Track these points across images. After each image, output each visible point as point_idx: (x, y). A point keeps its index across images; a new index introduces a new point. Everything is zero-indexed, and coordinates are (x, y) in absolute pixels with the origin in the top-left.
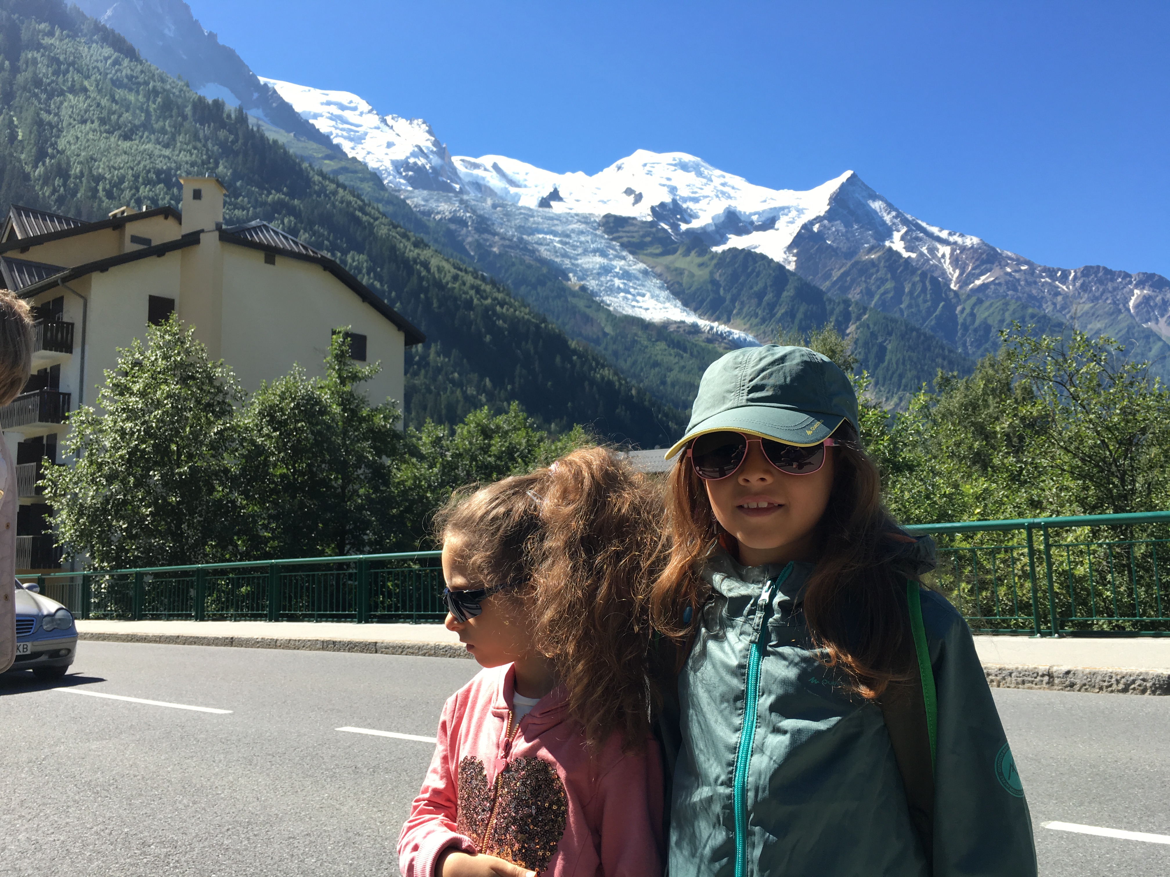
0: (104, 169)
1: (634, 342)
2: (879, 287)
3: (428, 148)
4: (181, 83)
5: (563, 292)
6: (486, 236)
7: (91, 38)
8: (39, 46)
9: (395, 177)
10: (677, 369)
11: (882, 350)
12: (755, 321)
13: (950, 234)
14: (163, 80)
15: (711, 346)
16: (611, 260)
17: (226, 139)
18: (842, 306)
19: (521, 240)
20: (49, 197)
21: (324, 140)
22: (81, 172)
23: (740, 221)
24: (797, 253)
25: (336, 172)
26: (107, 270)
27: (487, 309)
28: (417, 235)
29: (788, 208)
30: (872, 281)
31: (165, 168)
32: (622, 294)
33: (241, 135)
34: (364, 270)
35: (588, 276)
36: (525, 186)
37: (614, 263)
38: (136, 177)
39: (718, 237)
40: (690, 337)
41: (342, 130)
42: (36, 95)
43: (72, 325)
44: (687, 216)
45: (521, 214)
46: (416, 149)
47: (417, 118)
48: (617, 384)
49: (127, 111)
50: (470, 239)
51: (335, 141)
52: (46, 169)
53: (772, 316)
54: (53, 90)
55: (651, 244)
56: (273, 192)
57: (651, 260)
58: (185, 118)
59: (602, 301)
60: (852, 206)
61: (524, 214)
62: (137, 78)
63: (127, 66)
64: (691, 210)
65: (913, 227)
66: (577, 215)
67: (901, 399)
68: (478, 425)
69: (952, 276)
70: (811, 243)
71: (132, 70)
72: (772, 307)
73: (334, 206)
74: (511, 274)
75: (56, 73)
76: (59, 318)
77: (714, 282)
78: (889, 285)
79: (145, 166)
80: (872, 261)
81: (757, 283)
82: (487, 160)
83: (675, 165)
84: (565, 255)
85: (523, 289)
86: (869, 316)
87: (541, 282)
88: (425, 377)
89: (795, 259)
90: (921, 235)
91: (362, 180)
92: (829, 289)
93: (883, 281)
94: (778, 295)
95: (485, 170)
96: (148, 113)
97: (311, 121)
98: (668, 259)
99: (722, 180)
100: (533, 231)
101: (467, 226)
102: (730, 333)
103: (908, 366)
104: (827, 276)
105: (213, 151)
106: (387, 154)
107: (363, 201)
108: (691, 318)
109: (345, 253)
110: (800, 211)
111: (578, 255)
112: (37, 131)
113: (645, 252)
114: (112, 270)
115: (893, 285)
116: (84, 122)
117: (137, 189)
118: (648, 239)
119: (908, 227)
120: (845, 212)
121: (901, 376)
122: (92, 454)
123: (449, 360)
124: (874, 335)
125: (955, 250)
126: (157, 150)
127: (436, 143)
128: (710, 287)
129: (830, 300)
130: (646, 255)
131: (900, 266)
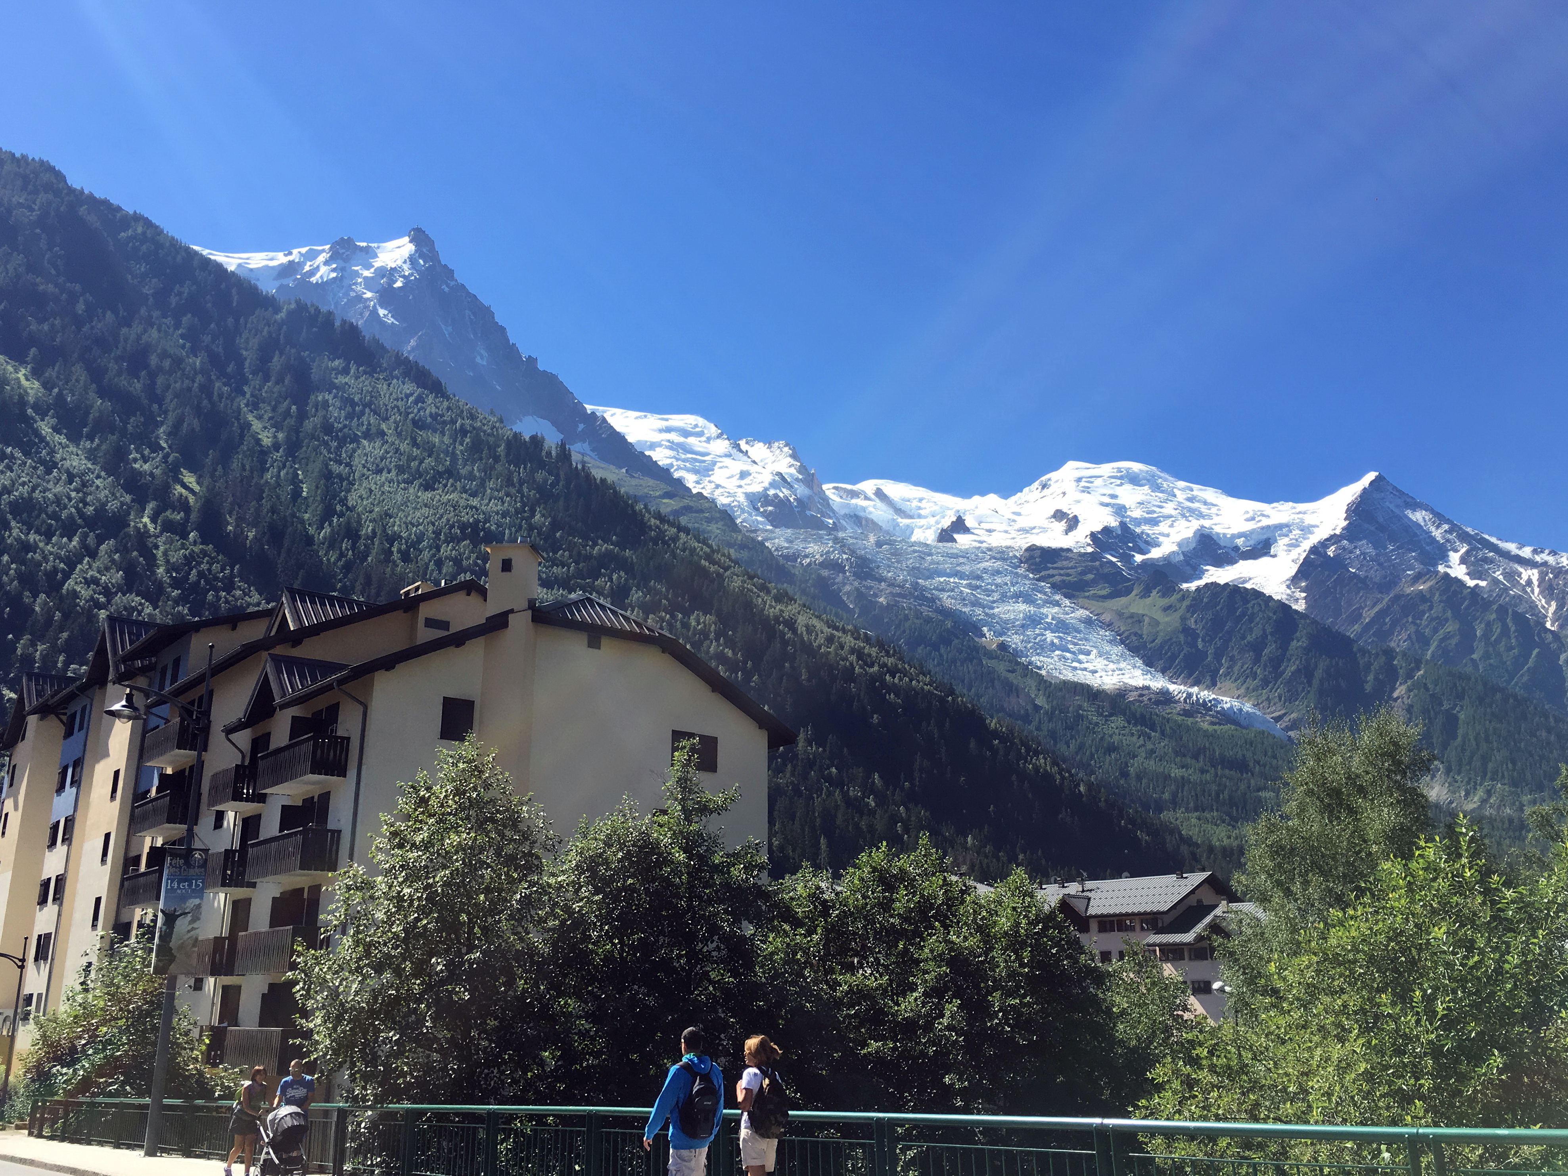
0: (400, 526)
1: (1079, 718)
2: (1435, 631)
3: (791, 475)
4: (494, 419)
5: (976, 653)
6: (869, 583)
7: (391, 373)
8: (331, 387)
9: (750, 514)
10: (1144, 755)
11: (1451, 723)
12: (1252, 683)
13: (1535, 552)
14: (473, 417)
15: (1190, 720)
16: (1039, 607)
17: (545, 481)
18: (1382, 659)
19: (915, 586)
20: (335, 563)
21: (663, 474)
22: (373, 530)
23: (1220, 548)
24: (1307, 586)
25: (677, 513)
26: (393, 668)
27: (873, 679)
28: (779, 586)
29: (1287, 525)
30: (1424, 623)
31: (471, 520)
32: (1057, 652)
33: (562, 474)
34: (712, 636)
35: (1008, 629)
36: (920, 516)
37: (1044, 610)
38: (437, 533)
39: (1188, 570)
40: (1160, 710)
41: (684, 461)
42: (326, 444)
43: (348, 739)
44: (1145, 544)
45: (915, 551)
46: (777, 478)
47: (778, 440)
48: (1058, 777)
49: (429, 456)
50: (848, 588)
51: (676, 475)
52: (332, 530)
53: (1278, 676)
54: (345, 437)
55: (1094, 583)
56: (600, 541)
57: (1096, 605)
58: (497, 459)
59: (1030, 663)
60: (1381, 520)
61: (919, 551)
62: (442, 416)
63: (431, 405)
64: (1148, 535)
65: (1476, 543)
66: (990, 549)
67: (1489, 793)
68: (874, 870)
69: (1547, 610)
70: (1326, 573)
71: (437, 408)
72: (1276, 663)
73: (674, 556)
74: (904, 632)
75: (350, 417)
76: (332, 731)
77: (1186, 630)
78: (1451, 627)
79: (448, 520)
80: (1421, 594)
81: (1251, 630)
82: (868, 486)
83: (1121, 478)
84: (976, 603)
85: (920, 651)
86: (1425, 672)
87: (946, 639)
88: (793, 774)
89: (1304, 595)
90: (1491, 554)
91: (709, 521)
92: (1360, 636)
93: (1441, 622)
94: (1284, 647)
95: (867, 498)
96: (454, 455)
97: (647, 453)
98: (1120, 602)
99: (1189, 494)
100: (931, 574)
101: (844, 572)
102: (1219, 702)
103: (1495, 744)
104: (1356, 617)
105: (528, 498)
106: (740, 486)
107: (710, 546)
108: (1158, 683)
109: (687, 613)
110: (1306, 530)
111: (994, 602)
112: (325, 485)
113: (1087, 594)
114: (399, 667)
115: (1457, 626)
116: (379, 471)
117: (438, 549)
118: (1090, 576)
119: (1469, 544)
120: (1373, 529)
121: (1485, 759)
122: (358, 932)
123: (824, 751)
124: (1435, 699)
125: (1547, 574)
126: (462, 499)
127: (802, 469)
128: (1182, 638)
129: (1364, 652)
130: (1088, 597)
131: (1464, 599)
